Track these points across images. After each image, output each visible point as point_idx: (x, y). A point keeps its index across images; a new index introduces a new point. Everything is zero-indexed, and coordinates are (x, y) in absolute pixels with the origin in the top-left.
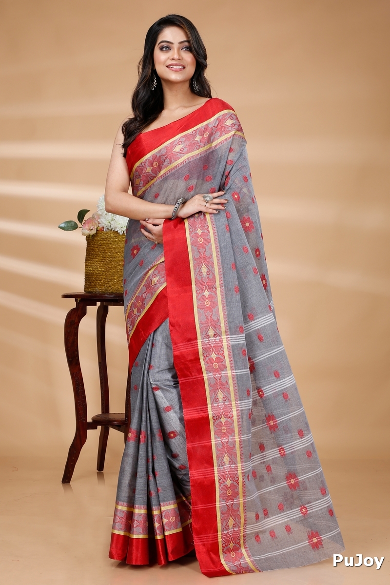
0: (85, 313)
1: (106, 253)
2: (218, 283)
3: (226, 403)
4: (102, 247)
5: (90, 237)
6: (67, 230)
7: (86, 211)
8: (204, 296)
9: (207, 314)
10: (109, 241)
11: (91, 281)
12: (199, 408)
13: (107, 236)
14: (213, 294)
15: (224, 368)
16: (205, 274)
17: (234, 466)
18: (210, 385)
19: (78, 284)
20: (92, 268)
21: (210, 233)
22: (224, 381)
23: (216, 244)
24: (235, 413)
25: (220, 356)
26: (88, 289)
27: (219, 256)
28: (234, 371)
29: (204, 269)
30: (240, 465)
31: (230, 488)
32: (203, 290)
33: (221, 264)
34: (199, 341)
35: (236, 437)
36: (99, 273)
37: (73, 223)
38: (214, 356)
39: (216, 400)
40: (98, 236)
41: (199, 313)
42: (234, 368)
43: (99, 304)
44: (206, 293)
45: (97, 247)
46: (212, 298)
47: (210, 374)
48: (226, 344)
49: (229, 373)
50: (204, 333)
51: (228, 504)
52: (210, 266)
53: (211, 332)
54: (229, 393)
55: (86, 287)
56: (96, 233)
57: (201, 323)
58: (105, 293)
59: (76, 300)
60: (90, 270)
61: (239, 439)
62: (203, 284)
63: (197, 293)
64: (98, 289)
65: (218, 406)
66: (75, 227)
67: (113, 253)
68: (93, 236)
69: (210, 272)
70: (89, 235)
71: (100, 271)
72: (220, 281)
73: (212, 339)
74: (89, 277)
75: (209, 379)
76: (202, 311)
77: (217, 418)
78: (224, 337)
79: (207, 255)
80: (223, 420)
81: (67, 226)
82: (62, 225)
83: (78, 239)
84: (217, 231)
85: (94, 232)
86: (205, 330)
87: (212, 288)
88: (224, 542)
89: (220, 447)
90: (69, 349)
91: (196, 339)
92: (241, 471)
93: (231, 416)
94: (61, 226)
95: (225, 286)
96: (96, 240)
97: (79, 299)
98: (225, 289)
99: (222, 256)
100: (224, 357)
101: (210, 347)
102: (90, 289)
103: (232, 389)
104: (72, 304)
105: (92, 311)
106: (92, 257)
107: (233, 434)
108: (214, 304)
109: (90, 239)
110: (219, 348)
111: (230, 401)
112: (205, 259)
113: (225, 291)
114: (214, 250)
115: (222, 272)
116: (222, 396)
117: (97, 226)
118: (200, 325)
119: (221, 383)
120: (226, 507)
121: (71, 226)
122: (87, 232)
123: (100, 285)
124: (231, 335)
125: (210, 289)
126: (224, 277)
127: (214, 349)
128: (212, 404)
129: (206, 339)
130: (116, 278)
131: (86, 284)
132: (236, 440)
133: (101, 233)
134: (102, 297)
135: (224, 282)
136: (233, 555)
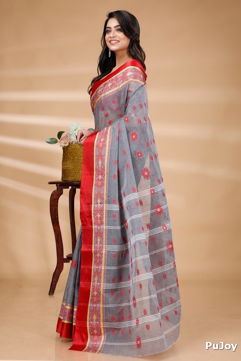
0: (62, 193)
1: (75, 157)
2: (106, 172)
3: (101, 245)
4: (72, 153)
5: (65, 147)
6: (51, 144)
7: (63, 132)
8: (99, 179)
9: (98, 190)
10: (76, 150)
11: (65, 174)
12: (89, 245)
13: (75, 147)
14: (103, 178)
15: (102, 223)
16: (100, 166)
17: (99, 284)
18: (95, 233)
19: (58, 176)
20: (66, 166)
21: (107, 141)
22: (101, 232)
23: (109, 148)
24: (104, 252)
25: (102, 216)
26: (64, 179)
27: (109, 155)
28: (107, 227)
29: (100, 163)
30: (103, 284)
31: (95, 297)
32: (98, 175)
33: (109, 160)
34: (93, 205)
35: (102, 267)
36: (70, 169)
37: (55, 139)
38: (99, 216)
39: (96, 242)
40: (70, 147)
41: (95, 188)
42: (107, 224)
43: (70, 187)
44: (100, 177)
45: (69, 154)
46: (102, 180)
47: (96, 226)
48: (105, 209)
49: (104, 227)
50: (96, 201)
51: (93, 306)
52: (103, 160)
53: (99, 201)
54: (103, 239)
55: (62, 178)
56: (69, 145)
57: (95, 195)
58: (74, 181)
59: (57, 186)
60: (65, 167)
61: (104, 268)
62: (99, 171)
63: (96, 176)
64: (70, 179)
65: (97, 246)
66: (56, 142)
67: (79, 157)
68: (67, 147)
69: (103, 164)
70: (64, 146)
71: (71, 168)
72: (107, 170)
73: (99, 205)
74: (64, 172)
75: (95, 229)
76: (96, 188)
77: (96, 253)
78: (105, 205)
79: (103, 154)
80: (98, 255)
81: (52, 141)
82: (49, 141)
83: (58, 149)
84: (112, 140)
85: (67, 145)
86: (96, 199)
87: (102, 174)
88: (90, 328)
89: (95, 271)
90: (53, 214)
91: (91, 204)
92: (102, 288)
93: (102, 253)
94: (47, 141)
95: (109, 174)
96: (68, 149)
97: (58, 185)
98: (109, 175)
99: (111, 156)
100: (103, 217)
101: (98, 210)
102: (65, 178)
103: (104, 237)
104: (54, 187)
105: (66, 192)
106: (66, 160)
107: (101, 265)
108: (103, 184)
109: (65, 149)
110: (101, 210)
111: (103, 244)
112: (101, 157)
113: (109, 177)
114: (107, 152)
115: (108, 165)
116: (100, 241)
117: (69, 141)
118: (94, 196)
119: (100, 232)
120: (93, 308)
121: (53, 141)
122: (63, 145)
123: (71, 176)
124: (108, 204)
125: (102, 175)
126: (109, 168)
127: (99, 212)
128: (95, 244)
129: (96, 205)
130: (80, 172)
131: (62, 176)
132: (102, 268)
133: (71, 145)
134: (72, 183)
135: (109, 171)
136: (96, 337)
